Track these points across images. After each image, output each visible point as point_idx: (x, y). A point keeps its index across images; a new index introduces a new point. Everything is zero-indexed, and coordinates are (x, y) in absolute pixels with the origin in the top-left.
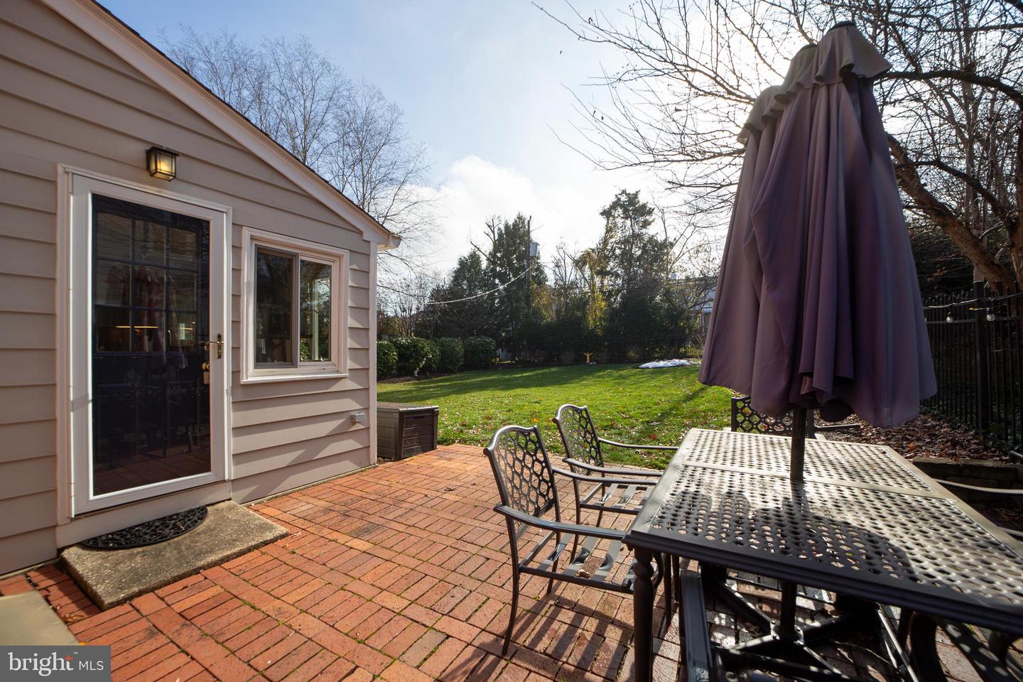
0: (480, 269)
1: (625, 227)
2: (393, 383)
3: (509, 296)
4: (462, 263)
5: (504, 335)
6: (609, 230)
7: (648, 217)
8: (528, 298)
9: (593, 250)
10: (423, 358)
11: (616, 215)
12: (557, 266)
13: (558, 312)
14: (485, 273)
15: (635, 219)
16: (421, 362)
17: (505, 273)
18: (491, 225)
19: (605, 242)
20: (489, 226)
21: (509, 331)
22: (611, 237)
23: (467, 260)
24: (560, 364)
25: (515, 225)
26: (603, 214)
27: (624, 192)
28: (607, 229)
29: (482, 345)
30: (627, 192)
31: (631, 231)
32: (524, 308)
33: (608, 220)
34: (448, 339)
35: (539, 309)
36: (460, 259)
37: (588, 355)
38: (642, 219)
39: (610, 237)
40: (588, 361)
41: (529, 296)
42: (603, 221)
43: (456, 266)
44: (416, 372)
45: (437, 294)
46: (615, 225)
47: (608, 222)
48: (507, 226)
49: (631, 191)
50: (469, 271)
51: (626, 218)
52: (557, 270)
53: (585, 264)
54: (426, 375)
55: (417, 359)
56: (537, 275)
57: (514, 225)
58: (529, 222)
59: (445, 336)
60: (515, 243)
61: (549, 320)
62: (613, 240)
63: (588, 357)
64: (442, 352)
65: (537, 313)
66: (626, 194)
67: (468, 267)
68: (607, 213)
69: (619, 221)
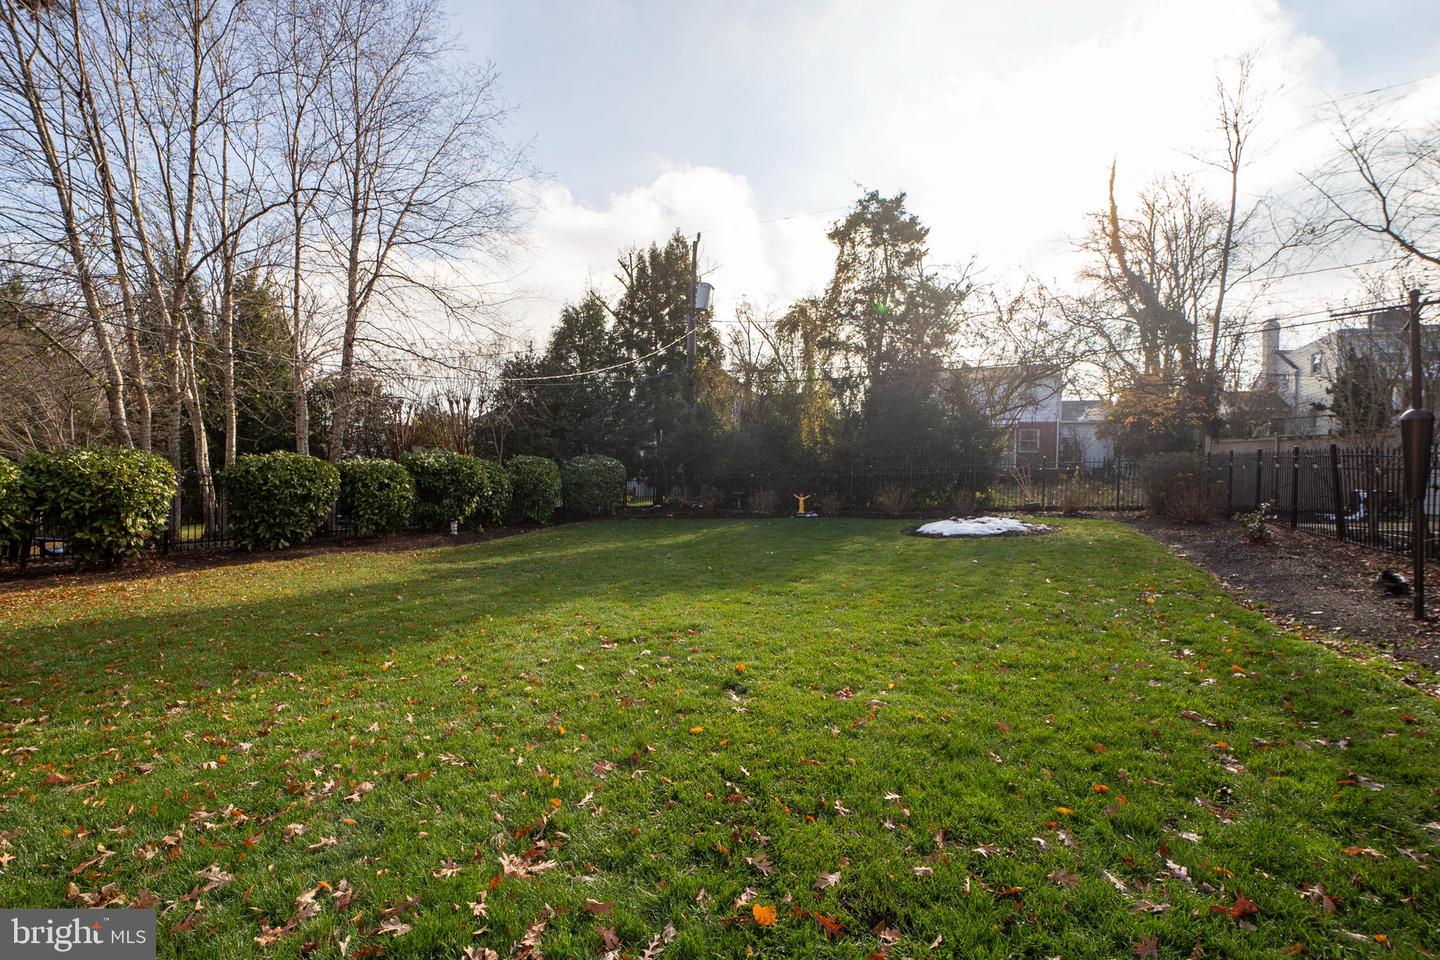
0: (602, 331)
1: (875, 260)
2: (397, 550)
3: (653, 384)
4: (569, 319)
5: (642, 454)
6: (843, 267)
7: (916, 246)
8: (691, 385)
9: (814, 303)
10: (472, 495)
11: (858, 239)
12: (736, 342)
13: (745, 415)
14: (612, 340)
15: (894, 246)
16: (468, 503)
17: (648, 339)
18: (628, 263)
19: (836, 288)
20: (624, 266)
21: (653, 447)
22: (848, 279)
23: (577, 313)
24: (747, 514)
25: (670, 252)
26: (832, 236)
27: (874, 196)
28: (839, 265)
29: (598, 472)
30: (881, 197)
31: (885, 271)
32: (681, 406)
33: (843, 247)
34: (530, 459)
35: (710, 408)
36: (566, 311)
37: (802, 499)
38: (905, 248)
39: (844, 281)
40: (801, 510)
41: (691, 384)
42: (833, 250)
43: (557, 322)
44: (454, 526)
45: (516, 370)
46: (855, 258)
47: (842, 252)
48: (654, 255)
49: (888, 194)
50: (582, 335)
51: (877, 245)
52: (736, 348)
53: (793, 328)
54: (477, 533)
55: (460, 499)
56: (706, 347)
57: (667, 253)
58: (695, 244)
59: (526, 453)
60: (668, 286)
61: (728, 428)
62: (850, 286)
63: (801, 504)
64: (517, 485)
65: (704, 415)
66: (878, 201)
67: (580, 326)
68: (841, 236)
69: (863, 251)
